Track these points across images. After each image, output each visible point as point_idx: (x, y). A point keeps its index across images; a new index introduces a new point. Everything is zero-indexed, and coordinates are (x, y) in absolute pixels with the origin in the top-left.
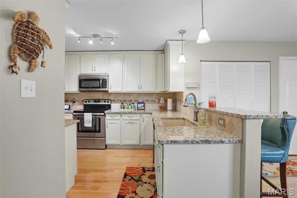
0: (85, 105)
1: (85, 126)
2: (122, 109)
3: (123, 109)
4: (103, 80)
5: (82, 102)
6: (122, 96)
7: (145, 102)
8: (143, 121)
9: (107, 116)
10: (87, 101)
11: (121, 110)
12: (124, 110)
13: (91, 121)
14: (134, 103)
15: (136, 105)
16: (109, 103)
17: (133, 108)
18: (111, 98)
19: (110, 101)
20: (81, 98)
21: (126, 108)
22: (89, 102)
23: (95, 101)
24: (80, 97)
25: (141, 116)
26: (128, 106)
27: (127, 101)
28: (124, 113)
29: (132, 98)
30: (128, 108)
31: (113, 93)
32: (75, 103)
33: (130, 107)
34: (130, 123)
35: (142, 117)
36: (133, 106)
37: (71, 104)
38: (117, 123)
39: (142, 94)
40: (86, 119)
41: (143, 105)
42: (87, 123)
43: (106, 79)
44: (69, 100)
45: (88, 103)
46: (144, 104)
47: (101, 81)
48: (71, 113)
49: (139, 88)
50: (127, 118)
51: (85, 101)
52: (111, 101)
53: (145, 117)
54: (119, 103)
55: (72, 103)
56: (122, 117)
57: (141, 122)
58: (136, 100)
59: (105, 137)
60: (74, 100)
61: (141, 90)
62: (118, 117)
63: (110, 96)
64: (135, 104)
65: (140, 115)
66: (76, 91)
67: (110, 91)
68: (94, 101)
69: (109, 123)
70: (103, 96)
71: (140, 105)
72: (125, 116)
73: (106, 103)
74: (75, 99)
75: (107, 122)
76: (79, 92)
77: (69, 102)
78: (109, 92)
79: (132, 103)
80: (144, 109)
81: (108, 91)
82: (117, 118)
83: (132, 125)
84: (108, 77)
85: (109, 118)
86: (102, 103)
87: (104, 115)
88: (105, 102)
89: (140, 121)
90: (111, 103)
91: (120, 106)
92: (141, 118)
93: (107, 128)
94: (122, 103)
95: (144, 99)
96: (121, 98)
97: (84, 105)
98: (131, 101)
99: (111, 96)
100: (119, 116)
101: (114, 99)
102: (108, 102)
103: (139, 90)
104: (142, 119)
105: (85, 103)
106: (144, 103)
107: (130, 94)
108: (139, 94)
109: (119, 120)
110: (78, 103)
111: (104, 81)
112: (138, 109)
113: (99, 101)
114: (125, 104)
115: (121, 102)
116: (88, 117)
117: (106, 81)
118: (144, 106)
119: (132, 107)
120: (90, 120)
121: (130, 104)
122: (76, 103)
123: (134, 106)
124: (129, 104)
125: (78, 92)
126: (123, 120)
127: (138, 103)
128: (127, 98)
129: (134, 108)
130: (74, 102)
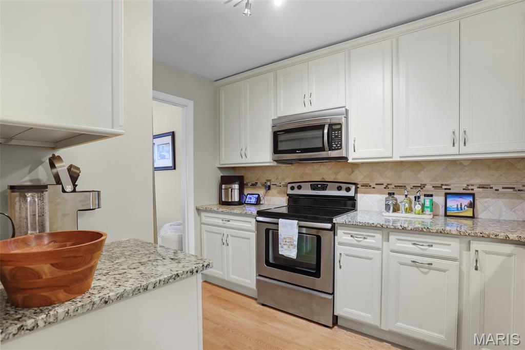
0: (290, 197)
1: (280, 253)
2: (391, 214)
3: (394, 211)
4: (331, 125)
5: (284, 189)
6: (389, 173)
7: (476, 190)
8: (476, 269)
9: (340, 232)
10: (296, 185)
11: (387, 214)
12: (395, 214)
13: (296, 243)
14: (431, 196)
15: (439, 200)
16: (351, 193)
17: (428, 211)
18: (359, 177)
19: (353, 188)
20: (283, 179)
21: (402, 208)
22: (299, 188)
23: (314, 188)
24: (280, 177)
25: (465, 245)
26: (410, 202)
27: (409, 188)
28: (395, 228)
29: (425, 177)
30: (410, 210)
31: (362, 163)
32: (270, 191)
33: (418, 208)
34: (417, 267)
35: (469, 249)
36: (428, 203)
37: (261, 192)
38: (370, 259)
39: (466, 164)
40: (283, 236)
41: (467, 201)
42: (285, 247)
43: (340, 124)
44: (259, 184)
45: (296, 192)
46: (471, 200)
47: (326, 131)
48: (250, 216)
49: (456, 145)
50: (408, 246)
51: (290, 186)
52: (357, 188)
53: (487, 253)
54: (380, 193)
55: (265, 190)
56: (388, 241)
57: (464, 268)
58: (438, 183)
59: (333, 294)
60: (269, 184)
61: (464, 150)
62: (375, 239)
63: (355, 172)
64: (435, 199)
65: (460, 242)
66: (269, 160)
67: (353, 159)
68: (311, 185)
69: (347, 255)
70: (336, 173)
71: (453, 203)
72: (398, 239)
73: (343, 193)
74: (270, 181)
75: (339, 249)
76: (275, 164)
77: (259, 187)
78: (350, 161)
79: (425, 195)
80: (473, 217)
81: (346, 159)
82: (370, 241)
83: (425, 273)
84: (346, 117)
85: (347, 238)
86: (331, 192)
87: (333, 229)
88: (339, 189)
89: (461, 264)
90: (356, 192)
91: (384, 203)
92: (465, 253)
93: (340, 268)
94: (390, 194)
95: (472, 182)
96: (388, 177)
97: (288, 195)
98: (423, 186)
99: (357, 172)
100: (378, 236)
101: (366, 182)
102: (348, 190)
103: (454, 150)
104: (468, 258)
105: (290, 192)
106: (473, 195)
107: (417, 165)
108: (454, 164)
109: (378, 249)
110: (276, 191)
111: (335, 130)
112: (446, 215)
113: (324, 188)
114: (400, 198)
115: (387, 191)
116: (289, 230)
117: (340, 129)
118: (472, 205)
119: (423, 206)
120: (293, 239)
121: (419, 197)
122: (273, 191)
123: (432, 204)
124: (412, 198)
125: (272, 164)
126: (392, 251)
127: (446, 194)
128: (409, 179)
129: (432, 211)
130: (269, 188)
